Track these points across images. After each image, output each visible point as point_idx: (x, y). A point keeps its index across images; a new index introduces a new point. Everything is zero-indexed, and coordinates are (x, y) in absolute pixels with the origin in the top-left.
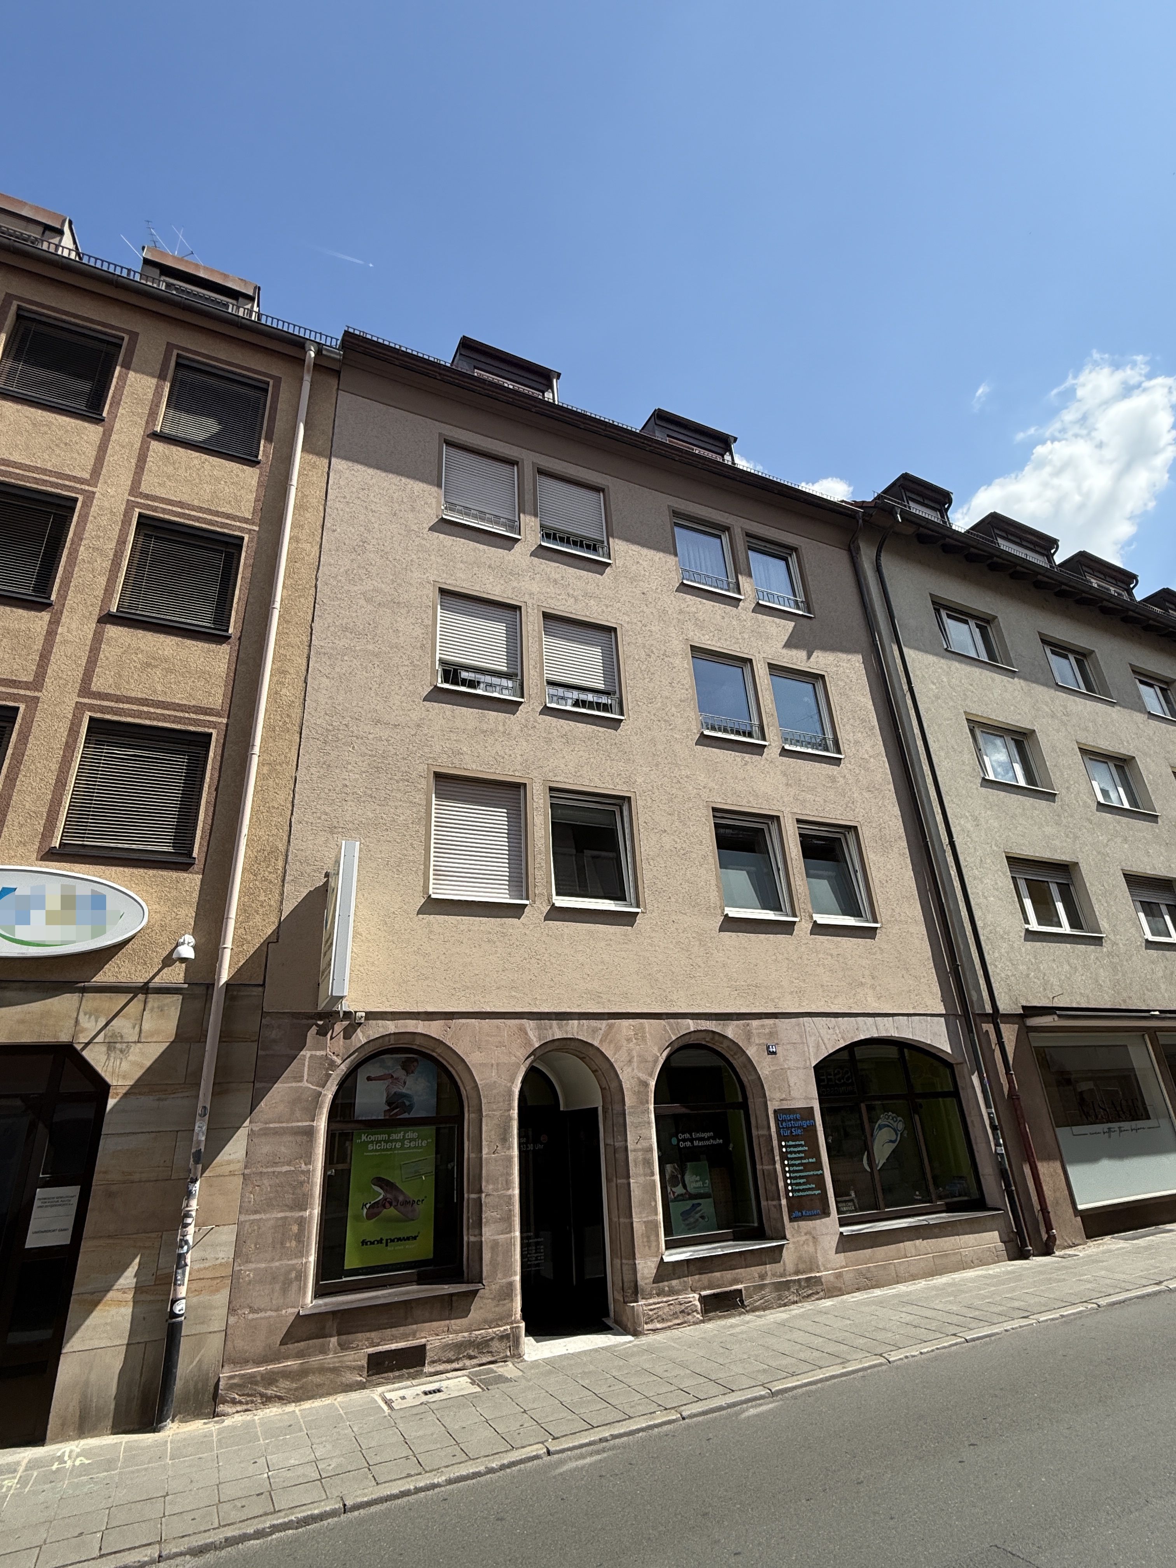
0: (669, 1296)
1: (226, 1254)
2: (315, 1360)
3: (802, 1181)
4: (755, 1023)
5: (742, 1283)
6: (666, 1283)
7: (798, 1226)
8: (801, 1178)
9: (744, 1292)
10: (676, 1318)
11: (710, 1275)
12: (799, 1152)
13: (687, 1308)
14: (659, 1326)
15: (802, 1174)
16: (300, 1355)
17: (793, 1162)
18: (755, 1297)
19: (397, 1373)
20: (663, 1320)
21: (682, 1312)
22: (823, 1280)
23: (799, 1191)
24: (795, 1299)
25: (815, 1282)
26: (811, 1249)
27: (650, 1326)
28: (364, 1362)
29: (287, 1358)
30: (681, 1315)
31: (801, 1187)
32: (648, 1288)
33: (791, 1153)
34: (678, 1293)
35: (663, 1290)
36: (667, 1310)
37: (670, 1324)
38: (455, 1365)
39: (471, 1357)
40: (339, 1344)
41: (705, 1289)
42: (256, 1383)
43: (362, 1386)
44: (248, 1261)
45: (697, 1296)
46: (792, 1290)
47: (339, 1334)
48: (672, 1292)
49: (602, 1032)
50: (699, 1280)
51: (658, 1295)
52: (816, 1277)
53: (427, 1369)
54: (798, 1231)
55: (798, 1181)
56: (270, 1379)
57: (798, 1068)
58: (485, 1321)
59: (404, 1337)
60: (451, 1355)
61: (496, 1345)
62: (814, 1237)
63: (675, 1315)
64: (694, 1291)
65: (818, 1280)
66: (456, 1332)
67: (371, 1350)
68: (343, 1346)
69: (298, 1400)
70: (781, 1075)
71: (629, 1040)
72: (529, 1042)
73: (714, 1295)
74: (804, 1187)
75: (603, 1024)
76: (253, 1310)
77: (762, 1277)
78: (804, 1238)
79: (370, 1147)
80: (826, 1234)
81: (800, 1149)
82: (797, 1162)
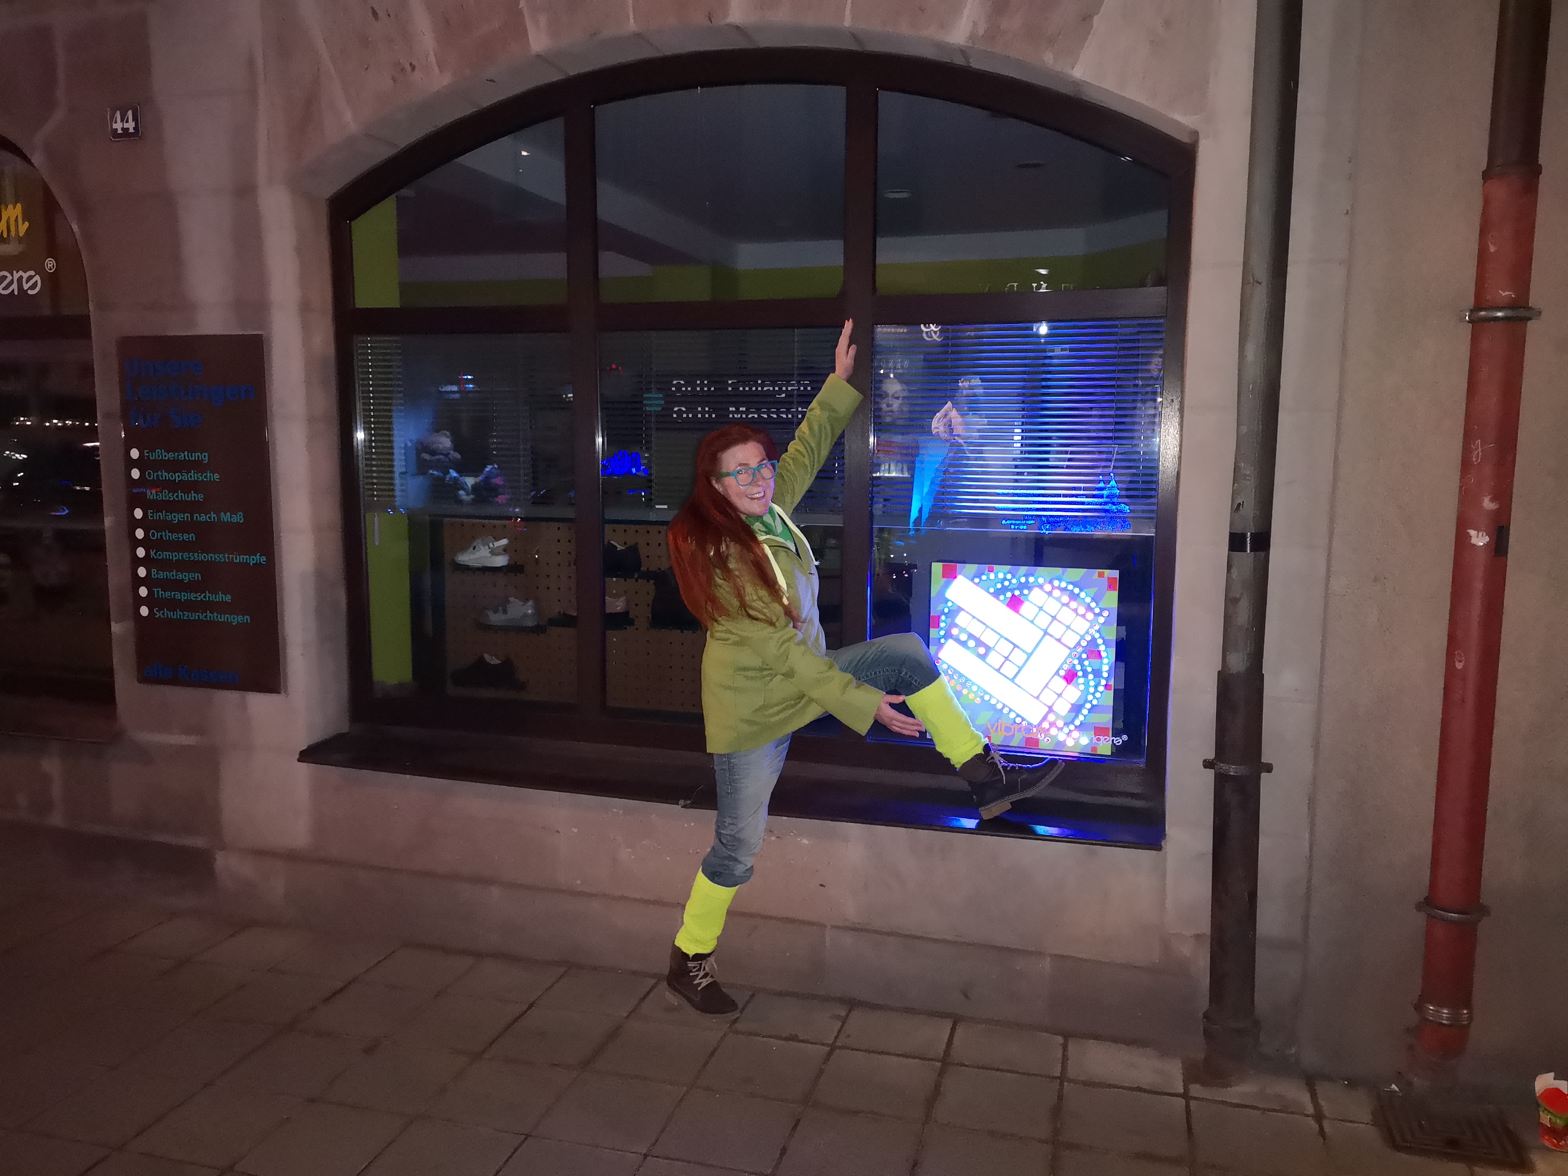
3: (185, 577)
8: (181, 566)
12: (187, 487)
15: (187, 556)
17: (161, 515)
23: (173, 605)
31: (183, 596)
33: (157, 484)
55: (172, 575)
74: (192, 596)
78: (183, 740)
81: (193, 476)
82: (176, 517)
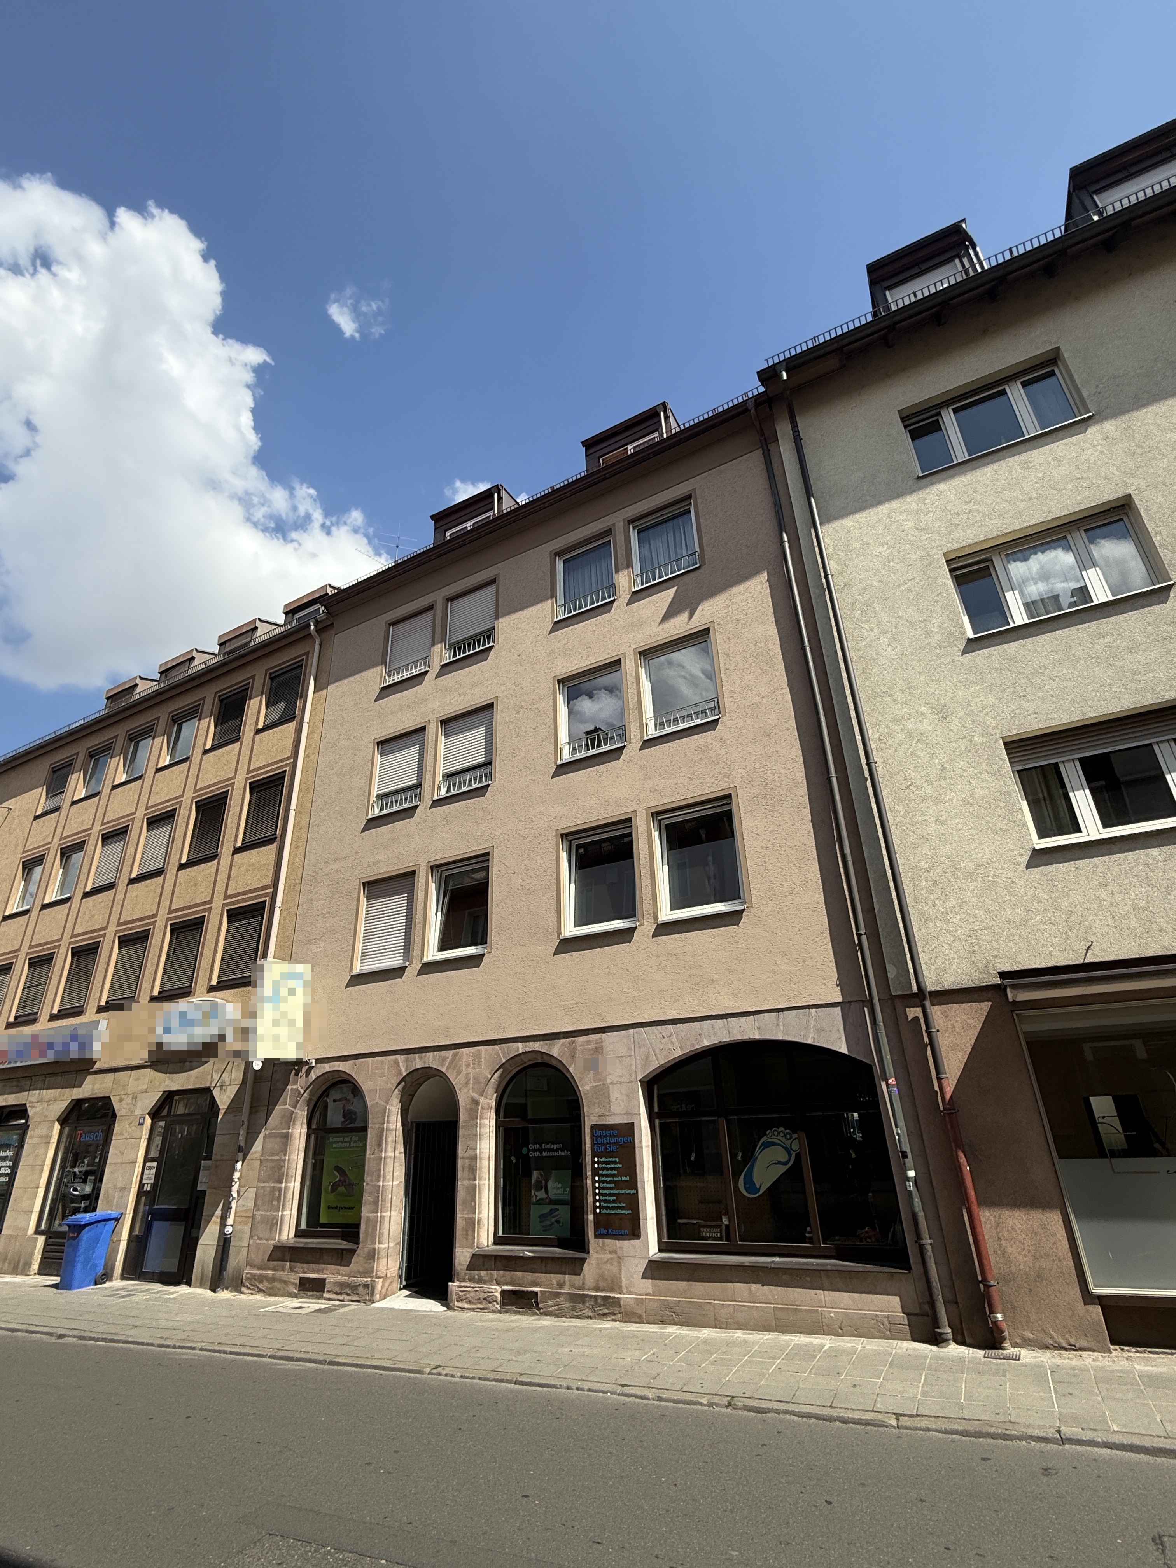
0: (477, 1283)
1: (251, 1204)
2: (280, 1274)
3: (611, 1198)
4: (580, 1040)
5: (540, 1286)
6: (476, 1272)
7: (604, 1244)
8: (610, 1195)
9: (539, 1295)
10: (480, 1303)
11: (512, 1273)
12: (612, 1169)
13: (488, 1297)
14: (466, 1306)
15: (612, 1192)
16: (274, 1269)
17: (603, 1179)
18: (550, 1303)
19: (311, 1293)
20: (470, 1302)
21: (485, 1299)
22: (622, 1302)
23: (607, 1208)
24: (591, 1314)
25: (613, 1303)
26: (615, 1269)
27: (460, 1304)
28: (298, 1281)
29: (269, 1269)
30: (484, 1302)
31: (610, 1205)
32: (462, 1273)
33: (603, 1169)
34: (485, 1282)
35: (474, 1278)
36: (473, 1294)
37: (474, 1306)
38: (340, 1297)
39: (348, 1295)
40: (290, 1268)
41: (507, 1284)
42: (255, 1280)
43: (296, 1296)
44: (259, 1210)
45: (499, 1289)
46: (587, 1305)
47: (291, 1261)
48: (480, 1281)
49: (448, 1060)
50: (504, 1276)
51: (470, 1280)
52: (614, 1298)
53: (326, 1295)
54: (603, 1249)
55: (608, 1198)
56: (261, 1278)
57: (621, 1083)
58: (359, 1272)
59: (318, 1272)
60: (337, 1289)
61: (361, 1289)
62: (619, 1257)
63: (479, 1301)
64: (498, 1284)
65: (617, 1302)
66: (343, 1275)
67: (302, 1275)
68: (292, 1269)
69: (270, 1295)
70: (603, 1092)
71: (468, 1065)
72: (400, 1072)
73: (512, 1291)
74: (613, 1205)
75: (450, 1054)
76: (259, 1238)
77: (561, 1285)
78: (609, 1256)
79: (334, 1146)
80: (634, 1257)
81: (614, 1166)
82: (608, 1179)
